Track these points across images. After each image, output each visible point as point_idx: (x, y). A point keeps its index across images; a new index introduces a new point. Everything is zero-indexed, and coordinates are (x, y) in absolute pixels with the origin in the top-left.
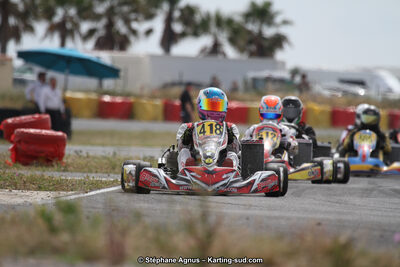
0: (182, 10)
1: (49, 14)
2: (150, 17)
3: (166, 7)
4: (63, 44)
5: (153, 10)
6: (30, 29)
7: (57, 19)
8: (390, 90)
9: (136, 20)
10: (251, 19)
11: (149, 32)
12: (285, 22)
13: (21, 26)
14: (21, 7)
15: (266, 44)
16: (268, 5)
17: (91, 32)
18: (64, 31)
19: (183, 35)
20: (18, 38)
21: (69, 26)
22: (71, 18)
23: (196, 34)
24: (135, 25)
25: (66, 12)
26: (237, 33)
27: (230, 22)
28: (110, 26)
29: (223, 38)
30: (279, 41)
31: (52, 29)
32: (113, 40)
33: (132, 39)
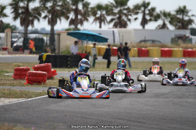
0: (149, 10)
1: (94, 14)
2: (137, 13)
3: (143, 9)
4: (100, 27)
5: (138, 11)
6: (87, 20)
7: (98, 16)
9: (131, 15)
10: (179, 13)
11: (136, 19)
12: (193, 15)
13: (83, 19)
15: (185, 23)
16: (185, 7)
17: (112, 20)
18: (101, 20)
19: (150, 20)
20: (82, 23)
21: (102, 18)
22: (104, 15)
23: (156, 20)
24: (130, 17)
25: (102, 13)
26: (173, 20)
27: (169, 14)
28: (120, 18)
30: (190, 22)
31: (96, 19)
32: (121, 24)
33: (128, 23)
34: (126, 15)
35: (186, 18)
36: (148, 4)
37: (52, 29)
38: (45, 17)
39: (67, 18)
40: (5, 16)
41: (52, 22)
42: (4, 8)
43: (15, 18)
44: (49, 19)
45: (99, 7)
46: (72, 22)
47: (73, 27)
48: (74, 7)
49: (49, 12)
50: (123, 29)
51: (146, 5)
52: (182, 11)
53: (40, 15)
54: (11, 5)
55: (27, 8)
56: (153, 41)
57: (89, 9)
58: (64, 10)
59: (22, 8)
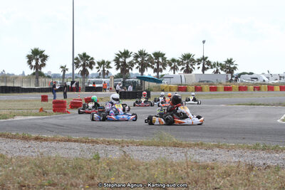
1: (170, 65)
2: (199, 64)
3: (203, 61)
4: (174, 73)
5: (199, 62)
6: (165, 69)
8: (264, 81)
9: (195, 65)
10: (227, 63)
11: (199, 68)
13: (162, 68)
15: (232, 69)
16: (231, 59)
17: (183, 68)
18: (175, 69)
19: (208, 68)
20: (161, 71)
23: (212, 68)
26: (223, 67)
27: (221, 64)
28: (187, 67)
29: (219, 68)
30: (235, 68)
31: (172, 68)
32: (188, 71)
33: (193, 70)
34: (191, 65)
35: (232, 66)
36: (207, 58)
38: (137, 68)
39: (153, 67)
40: (110, 67)
41: (142, 71)
42: (109, 63)
43: (117, 69)
44: (140, 69)
45: (173, 60)
46: (156, 71)
47: (156, 74)
48: (156, 61)
49: (140, 64)
50: (189, 74)
51: (204, 59)
52: (230, 61)
53: (133, 66)
54: (114, 60)
55: (125, 62)
56: (208, 82)
59: (121, 62)
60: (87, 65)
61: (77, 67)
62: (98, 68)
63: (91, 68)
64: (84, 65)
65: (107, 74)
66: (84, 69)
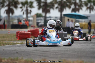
1: (86, 5)
4: (90, 12)
6: (82, 9)
7: (89, 6)
13: (79, 8)
14: (79, 4)
18: (91, 9)
20: (78, 11)
21: (91, 7)
25: (91, 4)
31: (88, 8)
37: (61, 15)
38: (57, 8)
39: (70, 7)
40: (33, 7)
41: (61, 10)
42: (32, 3)
43: (39, 9)
44: (59, 8)
45: (89, 1)
46: (73, 10)
48: (74, 2)
49: (59, 5)
53: (53, 6)
54: (36, 1)
55: (45, 3)
57: (83, 2)
58: (68, 4)
59: (43, 2)
60: (12, 5)
61: (3, 6)
62: (21, 8)
63: (16, 7)
64: (9, 5)
65: (30, 13)
66: (9, 8)
